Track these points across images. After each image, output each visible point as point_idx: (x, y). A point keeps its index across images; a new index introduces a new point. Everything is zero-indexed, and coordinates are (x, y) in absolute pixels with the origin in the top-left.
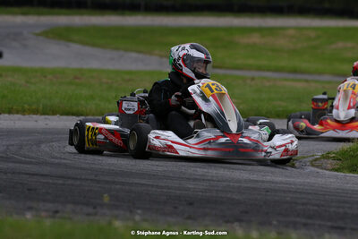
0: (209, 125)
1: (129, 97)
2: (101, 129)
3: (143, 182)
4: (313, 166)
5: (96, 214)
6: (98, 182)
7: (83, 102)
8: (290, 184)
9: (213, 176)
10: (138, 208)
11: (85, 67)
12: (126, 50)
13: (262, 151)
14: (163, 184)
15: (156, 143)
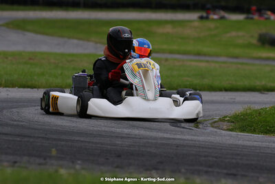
3: (82, 139)
4: (213, 127)
5: (45, 164)
6: (48, 139)
7: (35, 77)
8: (195, 141)
9: (136, 135)
10: (79, 160)
11: (38, 50)
12: (69, 38)
14: (98, 141)
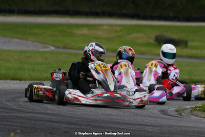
0: (100, 87)
1: (57, 71)
2: (41, 88)
13: (128, 101)
15: (70, 96)
